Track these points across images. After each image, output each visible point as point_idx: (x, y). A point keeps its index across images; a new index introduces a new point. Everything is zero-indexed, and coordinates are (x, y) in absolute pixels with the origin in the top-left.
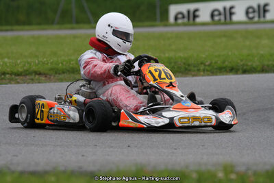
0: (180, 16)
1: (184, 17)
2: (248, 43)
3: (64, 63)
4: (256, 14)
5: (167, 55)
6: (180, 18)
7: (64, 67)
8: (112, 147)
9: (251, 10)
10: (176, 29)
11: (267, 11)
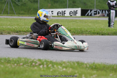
4: (73, 14)
11: (77, 13)
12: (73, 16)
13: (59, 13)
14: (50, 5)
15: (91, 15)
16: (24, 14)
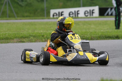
0: (55, 14)
1: (57, 15)
2: (85, 27)
3: (3, 35)
4: (89, 14)
5: (49, 32)
6: (55, 16)
7: (3, 37)
8: (24, 73)
9: (86, 12)
10: (53, 20)
11: (94, 13)
12: (89, 16)
13: (71, 13)
14: (61, 4)
15: (112, 15)
16: (29, 16)
